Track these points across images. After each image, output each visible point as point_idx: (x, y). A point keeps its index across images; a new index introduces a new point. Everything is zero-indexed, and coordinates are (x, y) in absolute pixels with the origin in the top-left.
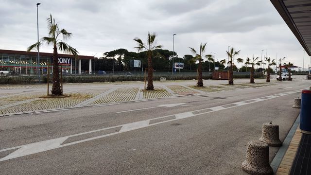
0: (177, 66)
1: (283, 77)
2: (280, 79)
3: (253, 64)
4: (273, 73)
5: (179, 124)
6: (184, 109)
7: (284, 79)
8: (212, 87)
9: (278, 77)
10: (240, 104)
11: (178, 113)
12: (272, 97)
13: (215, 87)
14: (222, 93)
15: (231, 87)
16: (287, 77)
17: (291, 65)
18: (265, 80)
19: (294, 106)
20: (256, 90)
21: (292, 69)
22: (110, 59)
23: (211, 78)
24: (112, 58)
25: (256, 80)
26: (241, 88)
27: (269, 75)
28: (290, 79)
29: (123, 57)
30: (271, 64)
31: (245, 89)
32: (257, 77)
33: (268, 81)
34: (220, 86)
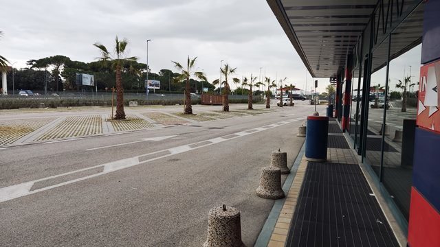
0: (151, 85)
1: (284, 102)
2: (280, 105)
3: (251, 86)
4: (273, 97)
5: (177, 160)
6: (178, 142)
7: (286, 105)
8: (204, 114)
9: (279, 101)
10: (242, 134)
11: (171, 147)
12: (274, 125)
13: (208, 115)
14: (218, 122)
15: (226, 114)
16: (289, 102)
17: (293, 88)
18: (265, 106)
19: (298, 135)
20: (256, 117)
21: (294, 92)
22: (40, 71)
23: (200, 103)
24: (43, 69)
25: (254, 106)
26: (239, 115)
27: (268, 100)
28: (292, 105)
29: (61, 68)
30: (271, 86)
31: (243, 117)
32: (255, 102)
33: (268, 107)
34: (213, 113)
